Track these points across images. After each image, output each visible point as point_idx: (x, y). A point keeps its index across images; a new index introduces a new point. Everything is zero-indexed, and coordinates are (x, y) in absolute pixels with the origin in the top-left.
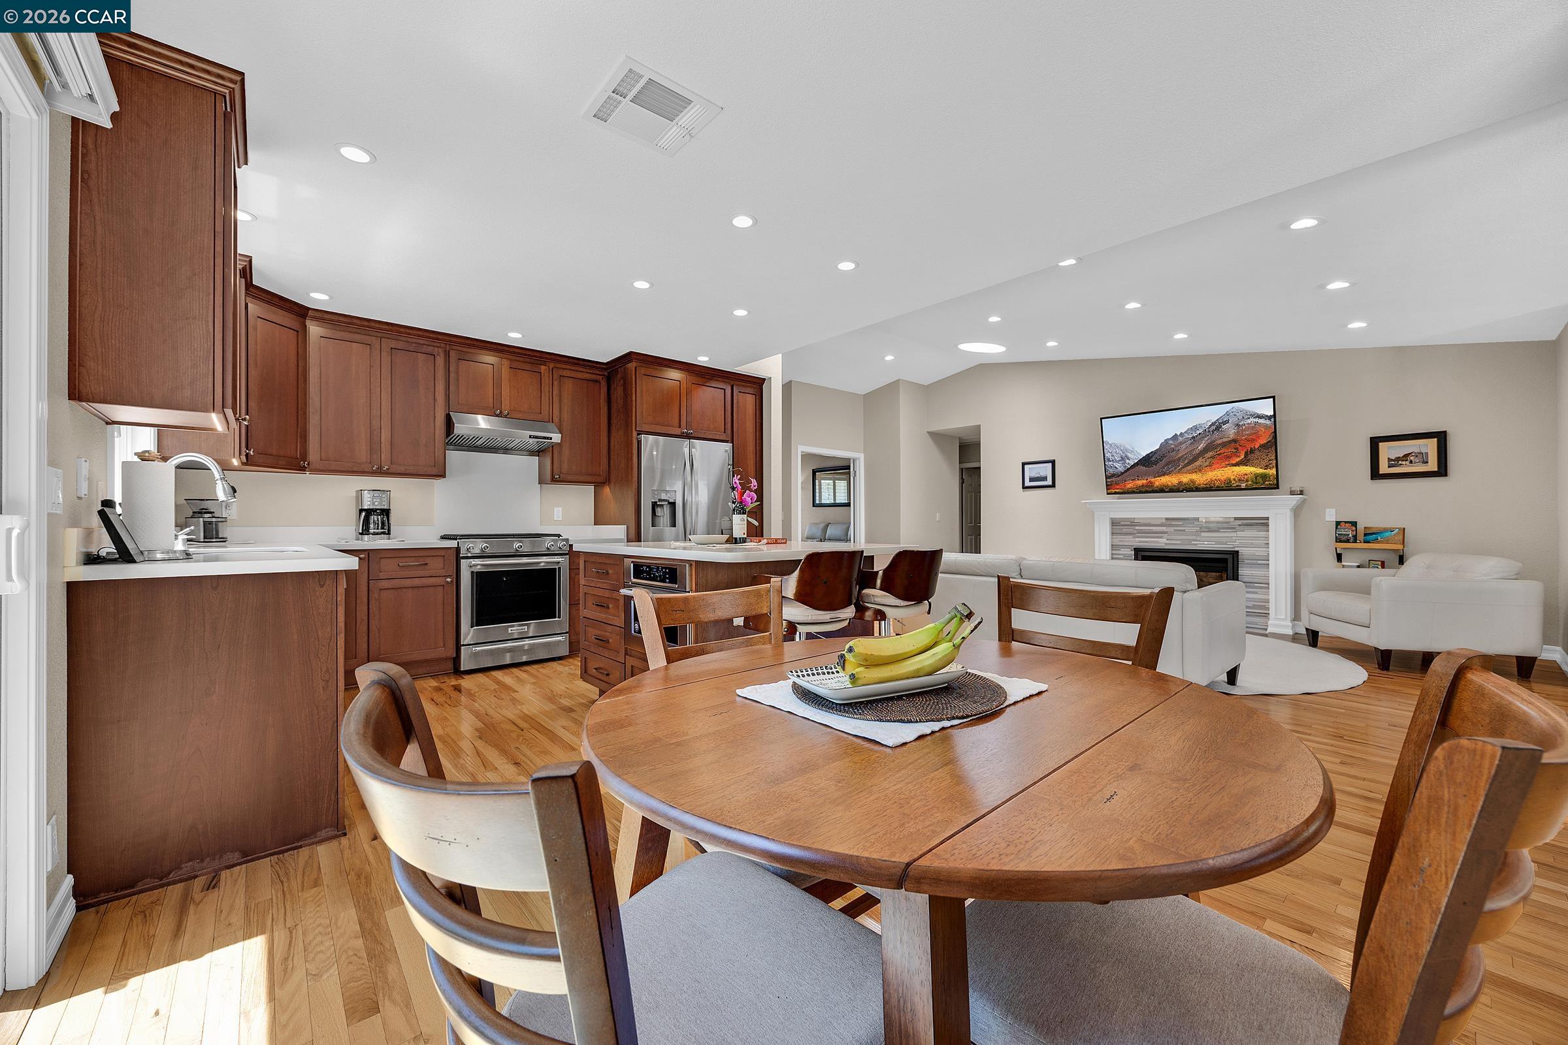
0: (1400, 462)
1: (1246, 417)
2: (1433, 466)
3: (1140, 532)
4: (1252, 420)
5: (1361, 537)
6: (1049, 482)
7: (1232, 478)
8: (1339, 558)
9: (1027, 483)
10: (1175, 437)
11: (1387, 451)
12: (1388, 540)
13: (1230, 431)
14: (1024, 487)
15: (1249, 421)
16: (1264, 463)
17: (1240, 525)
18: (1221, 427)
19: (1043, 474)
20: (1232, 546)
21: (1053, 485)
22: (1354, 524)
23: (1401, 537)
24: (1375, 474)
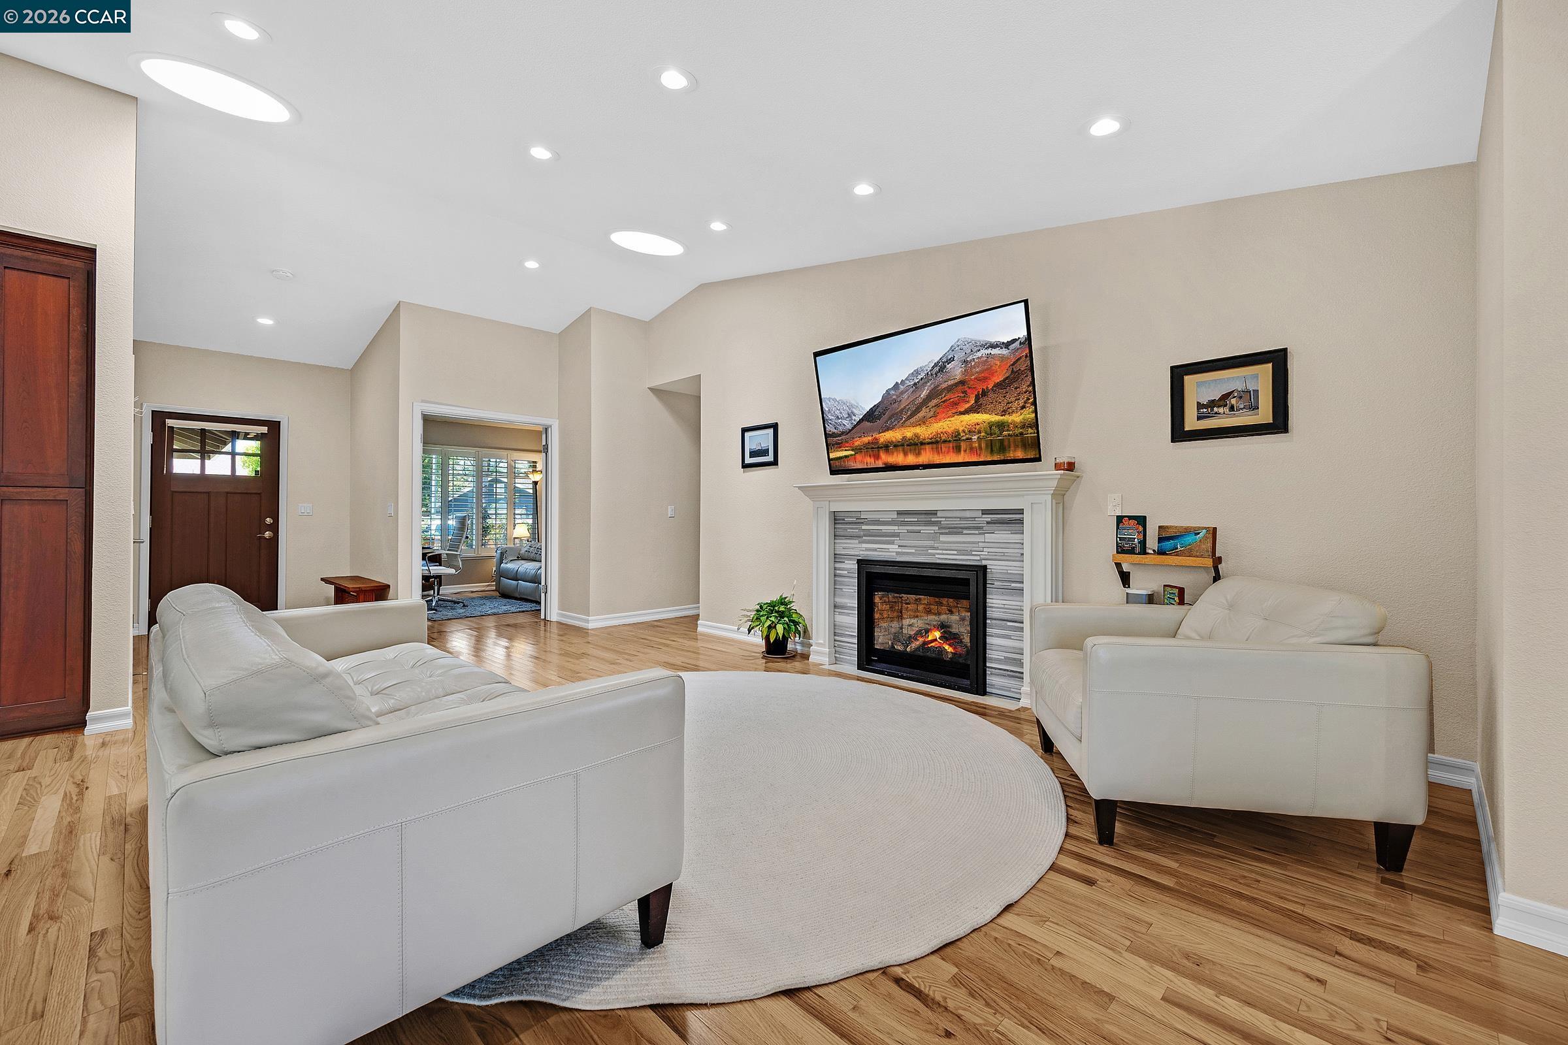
0: (1215, 409)
1: (976, 349)
2: (1264, 414)
3: (869, 534)
4: (984, 352)
5: (1152, 543)
6: (770, 458)
7: (961, 429)
8: (1125, 578)
9: (748, 460)
10: (896, 386)
11: (1198, 390)
12: (1191, 550)
13: (956, 371)
14: (745, 466)
15: (979, 354)
16: (1000, 408)
17: (988, 523)
18: (945, 366)
19: (764, 446)
20: (978, 558)
21: (775, 463)
22: (1142, 521)
23: (1210, 545)
24: (1179, 434)
